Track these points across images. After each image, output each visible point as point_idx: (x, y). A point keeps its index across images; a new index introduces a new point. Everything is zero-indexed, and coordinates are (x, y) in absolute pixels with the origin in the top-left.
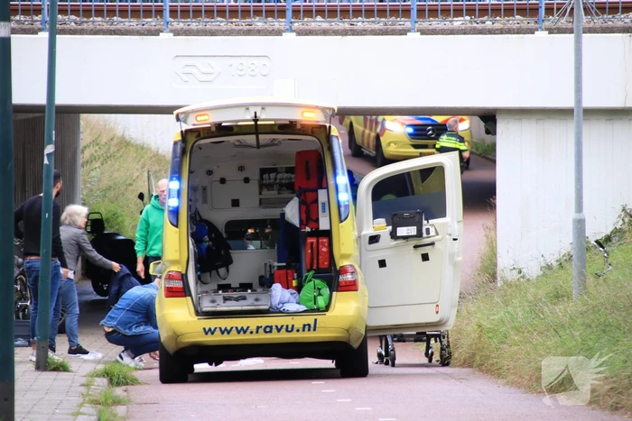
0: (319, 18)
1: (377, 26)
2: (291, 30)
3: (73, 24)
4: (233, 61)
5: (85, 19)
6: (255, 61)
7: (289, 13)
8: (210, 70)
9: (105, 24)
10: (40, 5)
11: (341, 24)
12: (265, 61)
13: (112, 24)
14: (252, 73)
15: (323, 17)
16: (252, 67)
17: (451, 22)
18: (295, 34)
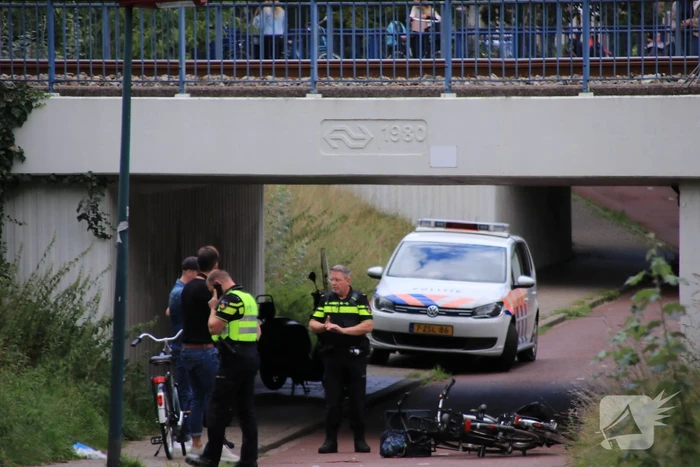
0: (493, 77)
1: (555, 85)
2: (450, 90)
3: (222, 84)
4: (386, 125)
5: (237, 79)
6: (410, 125)
7: (449, 71)
8: (361, 135)
9: (257, 84)
10: (177, 63)
11: (516, 83)
12: (421, 126)
13: (264, 84)
14: (407, 139)
15: (499, 75)
16: (408, 132)
17: (639, 80)
18: (455, 94)
